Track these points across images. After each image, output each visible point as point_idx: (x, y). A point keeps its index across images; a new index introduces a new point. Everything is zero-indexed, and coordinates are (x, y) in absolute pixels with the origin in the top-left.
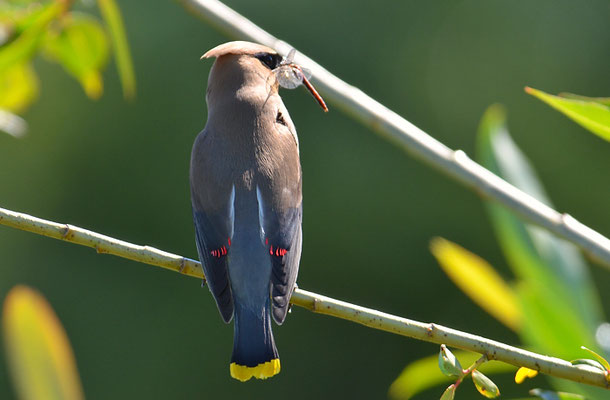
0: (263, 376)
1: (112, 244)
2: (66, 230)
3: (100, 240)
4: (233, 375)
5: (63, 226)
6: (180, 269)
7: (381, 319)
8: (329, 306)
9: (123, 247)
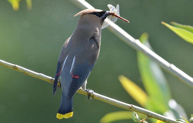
0: (66, 117)
1: (30, 72)
2: (15, 66)
3: (26, 71)
4: (57, 117)
5: (14, 65)
6: (51, 82)
7: (115, 102)
8: (99, 97)
9: (33, 73)
